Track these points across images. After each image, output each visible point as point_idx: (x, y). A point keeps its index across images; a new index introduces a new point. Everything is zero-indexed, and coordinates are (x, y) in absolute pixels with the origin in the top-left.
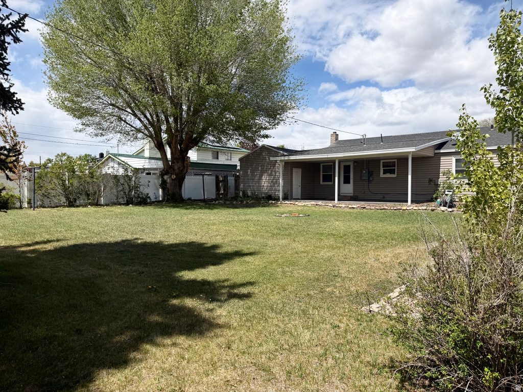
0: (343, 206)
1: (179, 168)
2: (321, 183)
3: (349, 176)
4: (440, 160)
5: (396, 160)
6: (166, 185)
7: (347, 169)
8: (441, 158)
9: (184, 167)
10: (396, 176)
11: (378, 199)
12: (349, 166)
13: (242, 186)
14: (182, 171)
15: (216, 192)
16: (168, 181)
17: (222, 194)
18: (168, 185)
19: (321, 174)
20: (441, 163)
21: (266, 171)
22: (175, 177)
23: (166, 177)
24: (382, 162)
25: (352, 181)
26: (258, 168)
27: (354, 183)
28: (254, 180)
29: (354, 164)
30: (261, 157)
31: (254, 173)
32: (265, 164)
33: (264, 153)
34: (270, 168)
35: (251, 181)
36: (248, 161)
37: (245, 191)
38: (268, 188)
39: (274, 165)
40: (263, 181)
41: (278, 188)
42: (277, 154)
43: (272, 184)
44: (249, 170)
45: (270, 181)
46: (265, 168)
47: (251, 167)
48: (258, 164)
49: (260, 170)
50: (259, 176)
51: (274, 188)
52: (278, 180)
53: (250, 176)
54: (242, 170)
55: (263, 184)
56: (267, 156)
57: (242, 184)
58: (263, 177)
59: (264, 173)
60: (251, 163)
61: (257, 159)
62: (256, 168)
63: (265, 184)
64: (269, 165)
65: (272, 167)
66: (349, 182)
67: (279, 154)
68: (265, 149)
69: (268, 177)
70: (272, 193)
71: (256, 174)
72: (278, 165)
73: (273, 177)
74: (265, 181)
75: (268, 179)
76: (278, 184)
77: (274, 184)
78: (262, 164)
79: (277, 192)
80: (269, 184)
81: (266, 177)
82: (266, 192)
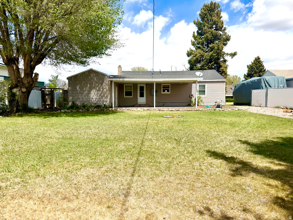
0: (166, 110)
1: (29, 83)
2: (125, 96)
3: (143, 93)
4: (192, 85)
5: (170, 85)
6: (14, 97)
7: (142, 88)
8: (193, 85)
9: (33, 82)
10: (170, 93)
11: (161, 105)
13: (70, 98)
14: (32, 85)
15: (42, 103)
16: (18, 93)
17: (48, 105)
18: (17, 98)
19: (125, 91)
20: (192, 87)
21: (94, 88)
22: (25, 90)
23: (15, 90)
24: (162, 85)
25: (145, 95)
26: (86, 85)
27: (146, 97)
28: (83, 94)
29: (146, 86)
30: (89, 77)
31: (83, 89)
32: (94, 83)
33: (92, 75)
34: (98, 86)
35: (80, 94)
36: (77, 80)
37: (74, 102)
38: (97, 100)
39: (102, 84)
40: (92, 94)
41: (105, 100)
42: (104, 76)
43: (100, 97)
44: (78, 87)
45: (99, 94)
46: (94, 85)
47: (80, 84)
48: (87, 83)
49: (89, 87)
50: (88, 91)
51: (102, 100)
52: (105, 94)
53: (79, 91)
54: (71, 87)
55: (92, 97)
56: (95, 77)
57: (71, 97)
58: (92, 92)
59: (92, 89)
60: (79, 81)
61: (85, 79)
62: (84, 85)
63: (94, 97)
64: (97, 83)
65: (100, 85)
66: (143, 96)
67: (106, 76)
68: (92, 72)
69: (96, 92)
70: (101, 103)
71: (85, 89)
72: (105, 84)
73: (100, 92)
74: (93, 94)
75: (96, 93)
76: (105, 97)
77: (102, 97)
78: (90, 83)
79: (105, 102)
80: (97, 97)
81: (94, 92)
82: (95, 102)
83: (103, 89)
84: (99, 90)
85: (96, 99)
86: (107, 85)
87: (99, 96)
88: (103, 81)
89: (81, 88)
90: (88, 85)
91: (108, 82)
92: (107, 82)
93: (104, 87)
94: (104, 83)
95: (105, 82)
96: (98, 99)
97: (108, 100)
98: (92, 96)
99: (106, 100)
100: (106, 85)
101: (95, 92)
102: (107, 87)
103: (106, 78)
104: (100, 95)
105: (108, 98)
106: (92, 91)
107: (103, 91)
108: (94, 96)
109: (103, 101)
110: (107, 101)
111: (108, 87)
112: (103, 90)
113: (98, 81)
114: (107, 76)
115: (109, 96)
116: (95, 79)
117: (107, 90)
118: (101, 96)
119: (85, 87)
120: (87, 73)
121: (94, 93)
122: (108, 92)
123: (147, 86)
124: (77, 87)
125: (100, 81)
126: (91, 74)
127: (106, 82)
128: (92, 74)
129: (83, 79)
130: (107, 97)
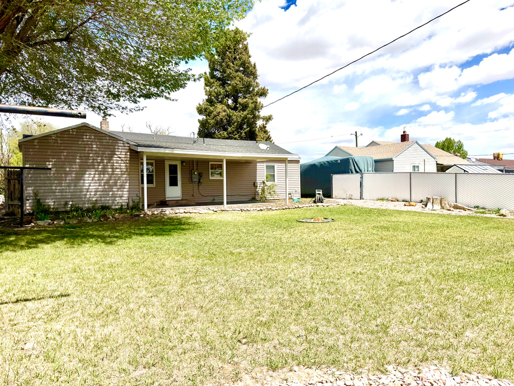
3: (176, 178)
5: (223, 163)
7: (173, 169)
11: (209, 201)
12: (176, 166)
13: (29, 191)
21: (92, 166)
24: (210, 163)
25: (179, 183)
26: (73, 160)
27: (182, 186)
28: (64, 182)
29: (182, 164)
30: (80, 143)
31: (62, 169)
32: (91, 155)
33: (86, 138)
34: (100, 162)
35: (56, 182)
36: (47, 147)
37: (41, 201)
38: (98, 193)
39: (110, 158)
40: (86, 182)
41: (119, 193)
42: (115, 141)
43: (106, 187)
44: (51, 163)
45: (103, 182)
46: (90, 161)
47: (56, 157)
48: (74, 154)
49: (79, 164)
50: (76, 174)
51: (111, 193)
52: (119, 181)
53: (54, 174)
54: (31, 163)
55: (87, 187)
56: (93, 143)
57: (30, 188)
58: (87, 176)
59: (88, 170)
60: (54, 151)
61: (70, 145)
62: (67, 160)
63: (91, 187)
64: (99, 157)
65: (105, 161)
66: (176, 185)
67: (119, 142)
68: (88, 131)
69: (97, 176)
70: (108, 201)
71: (68, 169)
72: (118, 159)
73: (107, 176)
74: (90, 181)
75: (97, 179)
76: (118, 187)
77: (111, 187)
78: (82, 155)
79: (117, 199)
80: (100, 187)
81: (92, 176)
82: (94, 199)
83: (113, 169)
84: (104, 172)
85: (96, 192)
86: (122, 160)
87: (104, 186)
88: (112, 153)
89: (60, 167)
90: (78, 161)
91: (126, 155)
92: (122, 153)
93: (115, 164)
94: (115, 156)
95: (117, 153)
96: (102, 191)
97: (124, 193)
98: (87, 185)
99: (121, 193)
100: (120, 162)
101: (94, 177)
102: (122, 165)
103: (120, 145)
104: (107, 183)
105: (125, 190)
106: (87, 173)
107: (112, 174)
108: (92, 184)
109: (114, 196)
110: (122, 197)
111: (124, 165)
112: (113, 171)
113: (100, 152)
114: (122, 142)
115: (128, 184)
116: (94, 146)
117: (122, 171)
118: (109, 186)
119: (69, 164)
120: (74, 133)
121: (91, 179)
122: (125, 176)
123: (184, 164)
124: (47, 163)
125: (107, 153)
126: (85, 134)
127: (119, 153)
128: (86, 136)
129: (63, 145)
130: (122, 186)
